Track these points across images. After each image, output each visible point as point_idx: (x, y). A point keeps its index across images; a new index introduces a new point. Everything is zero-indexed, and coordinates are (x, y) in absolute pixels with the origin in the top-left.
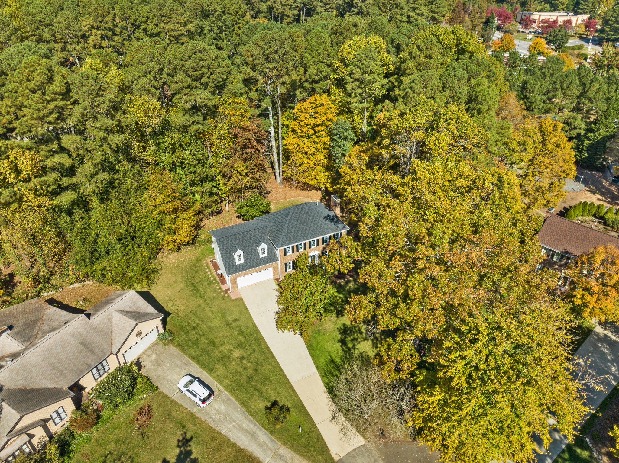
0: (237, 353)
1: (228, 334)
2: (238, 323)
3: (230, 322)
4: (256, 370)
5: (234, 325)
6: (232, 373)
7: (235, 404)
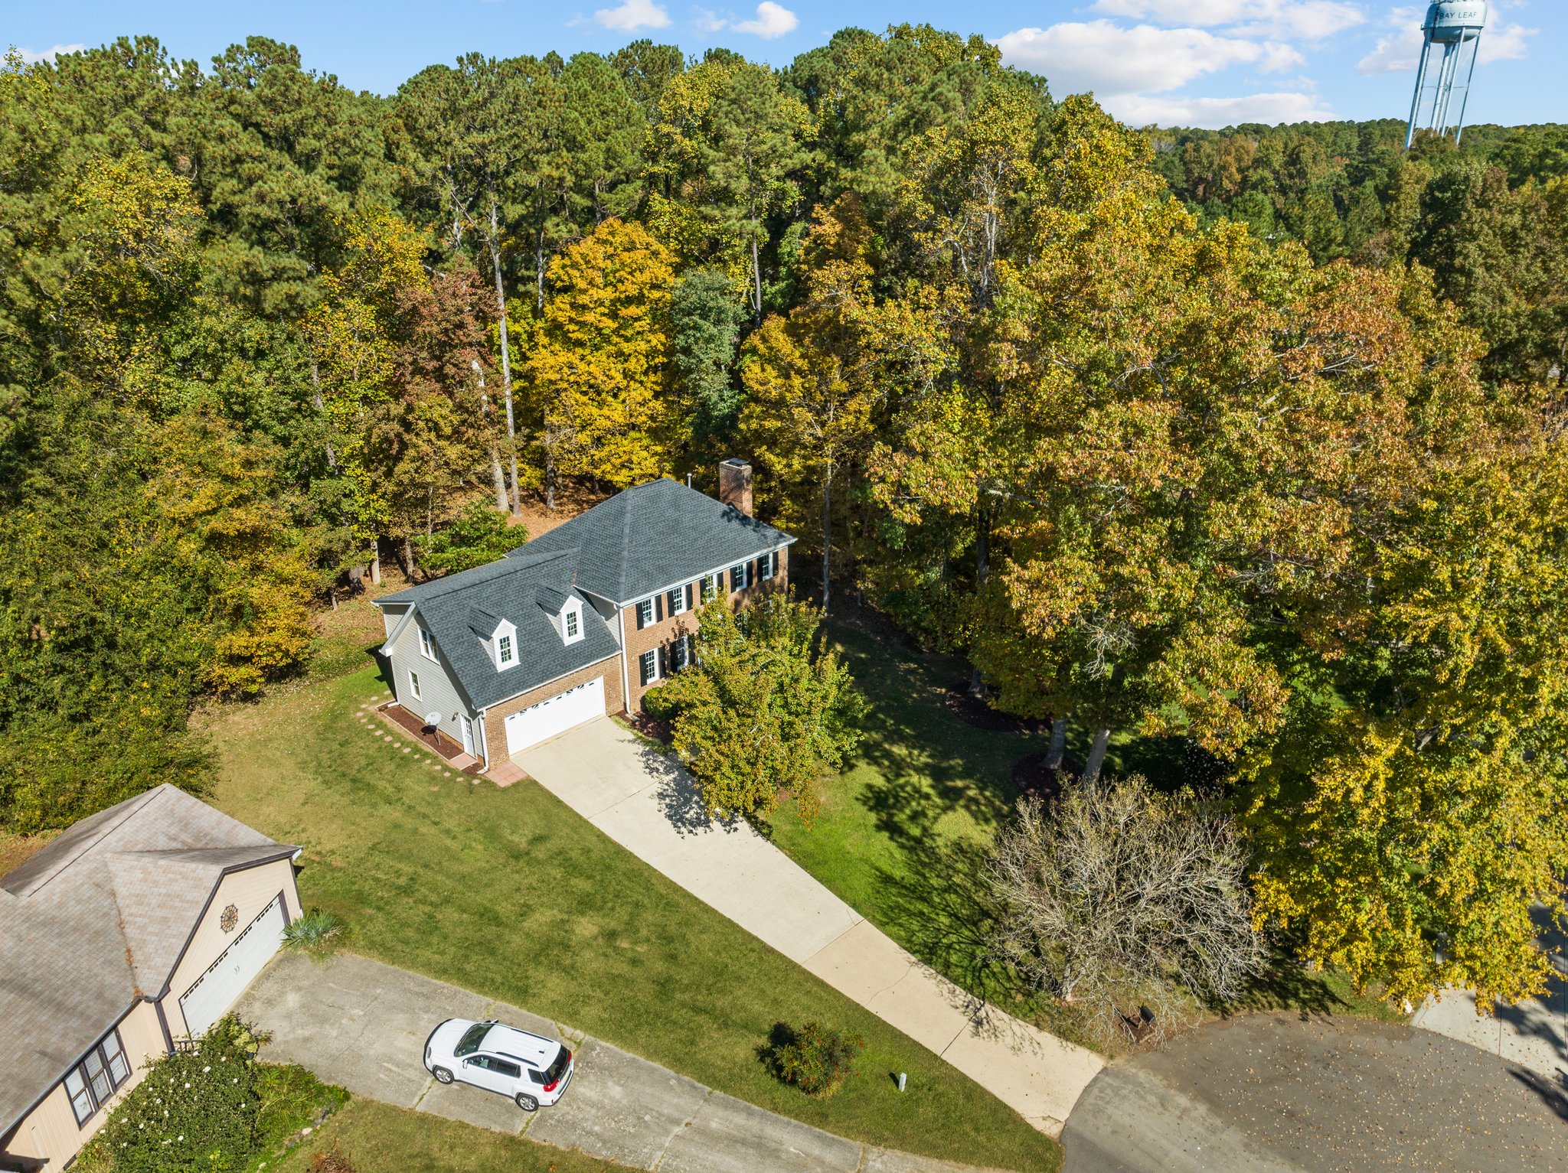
0: (586, 927)
1: (533, 880)
2: (552, 845)
3: (524, 845)
4: (673, 957)
5: (540, 852)
6: (596, 984)
7: (652, 1070)
